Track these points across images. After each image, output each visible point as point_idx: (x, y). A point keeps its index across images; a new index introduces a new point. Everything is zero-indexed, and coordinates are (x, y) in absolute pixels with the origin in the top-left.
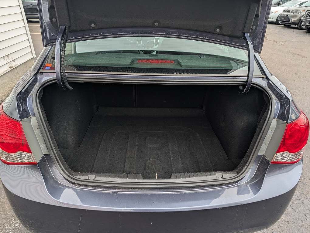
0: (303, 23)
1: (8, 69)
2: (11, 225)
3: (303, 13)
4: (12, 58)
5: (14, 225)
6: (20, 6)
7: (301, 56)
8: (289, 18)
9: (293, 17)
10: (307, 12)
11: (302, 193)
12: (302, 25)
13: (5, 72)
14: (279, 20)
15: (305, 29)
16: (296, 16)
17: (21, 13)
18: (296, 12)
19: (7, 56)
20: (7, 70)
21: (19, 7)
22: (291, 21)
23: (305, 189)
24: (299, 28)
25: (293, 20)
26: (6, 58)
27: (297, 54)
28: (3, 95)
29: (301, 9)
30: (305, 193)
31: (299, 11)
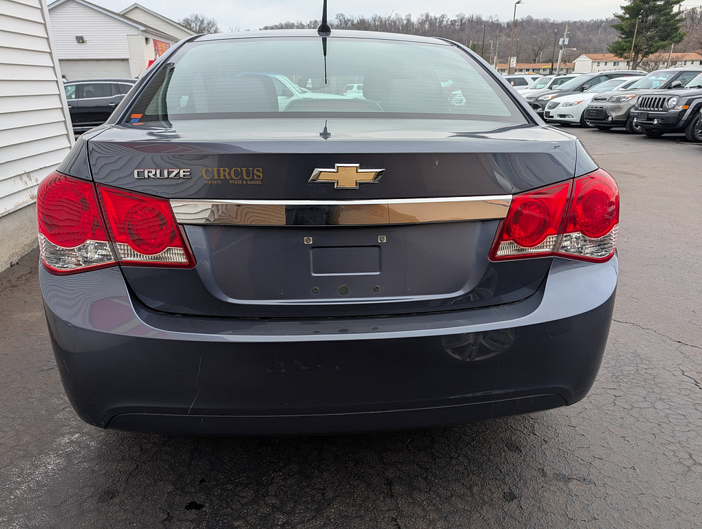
0: (635, 121)
1: (27, 199)
2: (37, 467)
3: (634, 102)
4: (37, 180)
5: (45, 466)
6: (57, 81)
7: (636, 175)
8: (606, 113)
9: (614, 109)
10: (641, 99)
11: (650, 391)
12: (634, 124)
13: (21, 204)
14: (586, 119)
15: (641, 133)
16: (619, 108)
17: (59, 95)
18: (618, 100)
19: (26, 175)
20: (27, 202)
21: (55, 83)
22: (610, 119)
23: (656, 384)
24: (630, 131)
25: (614, 115)
26: (25, 178)
27: (628, 174)
28: (14, 252)
29: (628, 94)
30: (656, 390)
31: (624, 97)
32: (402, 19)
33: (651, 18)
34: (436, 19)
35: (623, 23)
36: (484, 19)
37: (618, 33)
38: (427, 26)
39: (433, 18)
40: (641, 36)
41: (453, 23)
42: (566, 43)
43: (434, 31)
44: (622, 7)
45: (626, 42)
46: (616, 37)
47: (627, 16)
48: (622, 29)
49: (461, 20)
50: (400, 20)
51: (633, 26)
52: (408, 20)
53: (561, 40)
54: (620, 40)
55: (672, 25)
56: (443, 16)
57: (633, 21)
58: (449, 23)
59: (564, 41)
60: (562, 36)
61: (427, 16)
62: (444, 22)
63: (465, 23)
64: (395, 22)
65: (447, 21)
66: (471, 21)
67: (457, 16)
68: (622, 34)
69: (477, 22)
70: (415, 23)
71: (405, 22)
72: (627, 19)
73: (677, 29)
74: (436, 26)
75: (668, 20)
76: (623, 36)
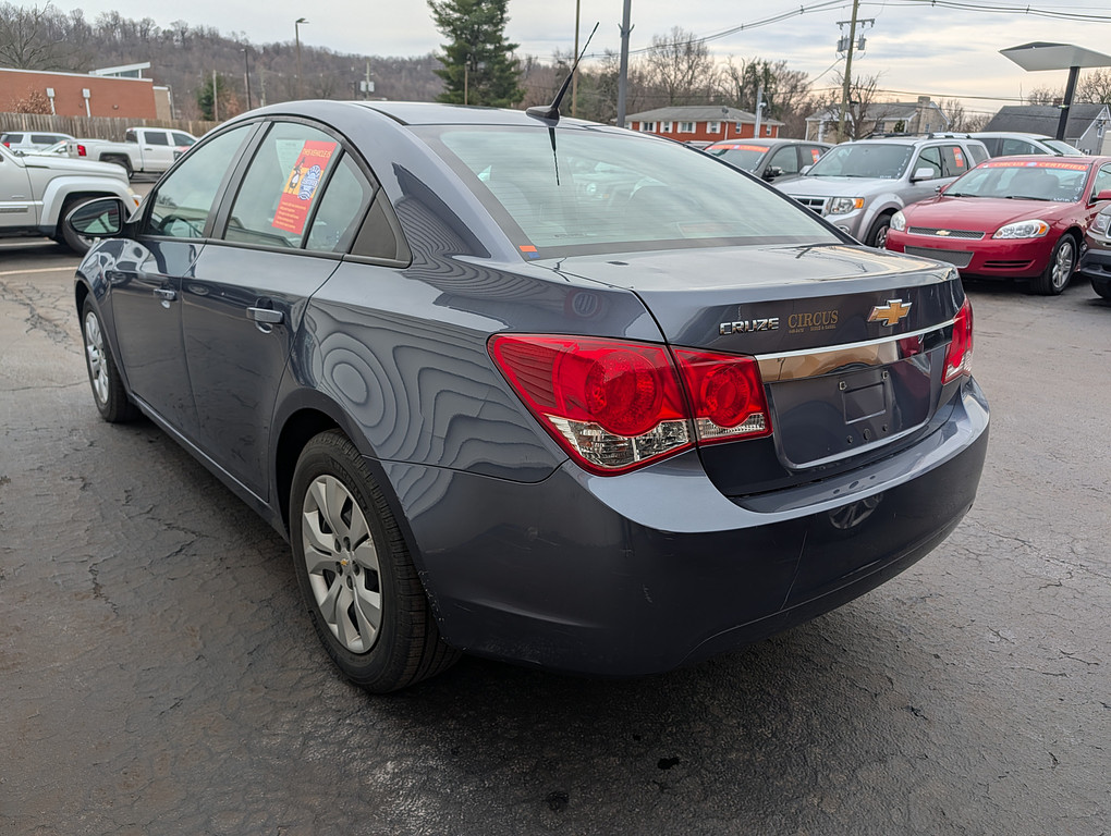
32: (64, 16)
33: (482, 66)
34: (134, 25)
35: (448, 69)
36: (223, 34)
37: (444, 82)
38: (118, 35)
39: (127, 22)
40: (473, 89)
41: (168, 35)
42: (371, 89)
43: (134, 45)
44: (444, 47)
45: (456, 96)
46: (440, 86)
47: (451, 60)
48: (448, 78)
49: (183, 33)
50: (61, 18)
51: (462, 74)
52: (79, 21)
53: (363, 84)
54: (448, 93)
55: (507, 78)
56: (147, 22)
57: (460, 67)
58: (160, 34)
59: (367, 86)
60: (364, 78)
61: (116, 18)
62: (151, 33)
63: (190, 37)
64: (50, 21)
65: (156, 31)
66: (199, 35)
67: (173, 24)
68: (449, 84)
69: (212, 40)
70: (93, 27)
71: (72, 23)
72: (452, 64)
73: (514, 84)
74: (136, 38)
75: (503, 71)
76: (451, 87)
